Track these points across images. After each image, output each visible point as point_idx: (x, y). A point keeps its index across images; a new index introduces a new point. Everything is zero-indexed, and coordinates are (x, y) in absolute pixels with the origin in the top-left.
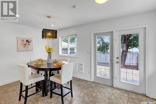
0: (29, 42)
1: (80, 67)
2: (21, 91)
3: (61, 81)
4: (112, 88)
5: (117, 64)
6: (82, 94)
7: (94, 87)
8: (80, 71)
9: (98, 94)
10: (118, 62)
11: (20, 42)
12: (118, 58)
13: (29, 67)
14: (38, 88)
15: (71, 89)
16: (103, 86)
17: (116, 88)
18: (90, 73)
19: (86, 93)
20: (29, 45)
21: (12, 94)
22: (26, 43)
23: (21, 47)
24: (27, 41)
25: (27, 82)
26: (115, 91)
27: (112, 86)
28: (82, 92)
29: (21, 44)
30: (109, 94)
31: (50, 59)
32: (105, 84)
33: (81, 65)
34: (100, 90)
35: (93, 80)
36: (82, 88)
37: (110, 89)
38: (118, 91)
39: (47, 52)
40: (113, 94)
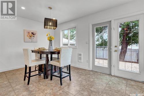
0: (34, 35)
1: (79, 56)
2: (26, 73)
3: (60, 64)
4: (110, 76)
5: (115, 52)
6: (80, 79)
7: (92, 74)
8: (79, 61)
9: (96, 79)
10: (116, 51)
11: (26, 34)
12: (116, 47)
13: (32, 52)
14: (40, 72)
15: (69, 73)
16: (101, 74)
17: (114, 76)
18: (88, 62)
19: (84, 78)
20: (34, 37)
21: (19, 76)
22: (31, 35)
23: (27, 38)
24: (32, 33)
25: (30, 63)
26: (113, 78)
27: (110, 75)
28: (80, 77)
29: (27, 36)
30: (107, 80)
31: (50, 46)
32: (103, 73)
33: (80, 55)
34: (98, 77)
35: (91, 69)
36: (80, 75)
37: (107, 76)
38: (116, 78)
39: (48, 40)
40: (110, 81)
